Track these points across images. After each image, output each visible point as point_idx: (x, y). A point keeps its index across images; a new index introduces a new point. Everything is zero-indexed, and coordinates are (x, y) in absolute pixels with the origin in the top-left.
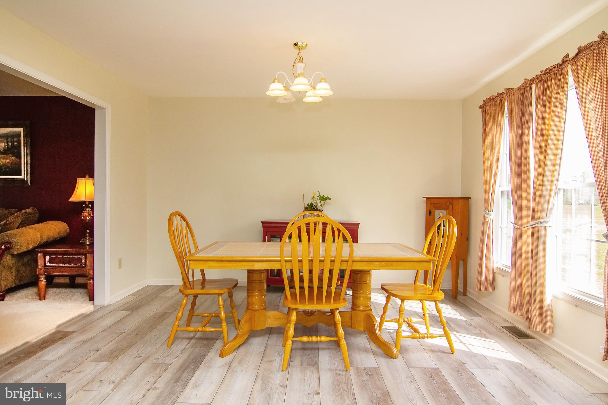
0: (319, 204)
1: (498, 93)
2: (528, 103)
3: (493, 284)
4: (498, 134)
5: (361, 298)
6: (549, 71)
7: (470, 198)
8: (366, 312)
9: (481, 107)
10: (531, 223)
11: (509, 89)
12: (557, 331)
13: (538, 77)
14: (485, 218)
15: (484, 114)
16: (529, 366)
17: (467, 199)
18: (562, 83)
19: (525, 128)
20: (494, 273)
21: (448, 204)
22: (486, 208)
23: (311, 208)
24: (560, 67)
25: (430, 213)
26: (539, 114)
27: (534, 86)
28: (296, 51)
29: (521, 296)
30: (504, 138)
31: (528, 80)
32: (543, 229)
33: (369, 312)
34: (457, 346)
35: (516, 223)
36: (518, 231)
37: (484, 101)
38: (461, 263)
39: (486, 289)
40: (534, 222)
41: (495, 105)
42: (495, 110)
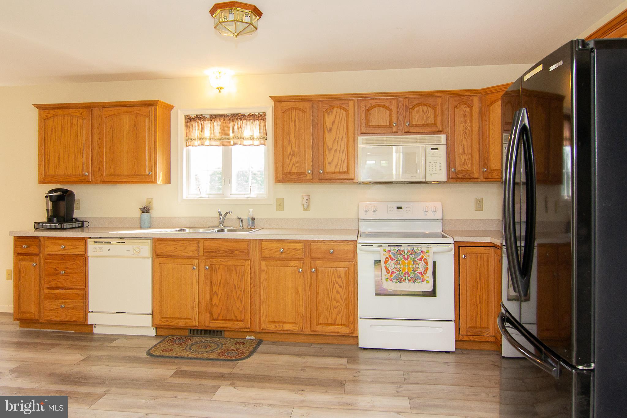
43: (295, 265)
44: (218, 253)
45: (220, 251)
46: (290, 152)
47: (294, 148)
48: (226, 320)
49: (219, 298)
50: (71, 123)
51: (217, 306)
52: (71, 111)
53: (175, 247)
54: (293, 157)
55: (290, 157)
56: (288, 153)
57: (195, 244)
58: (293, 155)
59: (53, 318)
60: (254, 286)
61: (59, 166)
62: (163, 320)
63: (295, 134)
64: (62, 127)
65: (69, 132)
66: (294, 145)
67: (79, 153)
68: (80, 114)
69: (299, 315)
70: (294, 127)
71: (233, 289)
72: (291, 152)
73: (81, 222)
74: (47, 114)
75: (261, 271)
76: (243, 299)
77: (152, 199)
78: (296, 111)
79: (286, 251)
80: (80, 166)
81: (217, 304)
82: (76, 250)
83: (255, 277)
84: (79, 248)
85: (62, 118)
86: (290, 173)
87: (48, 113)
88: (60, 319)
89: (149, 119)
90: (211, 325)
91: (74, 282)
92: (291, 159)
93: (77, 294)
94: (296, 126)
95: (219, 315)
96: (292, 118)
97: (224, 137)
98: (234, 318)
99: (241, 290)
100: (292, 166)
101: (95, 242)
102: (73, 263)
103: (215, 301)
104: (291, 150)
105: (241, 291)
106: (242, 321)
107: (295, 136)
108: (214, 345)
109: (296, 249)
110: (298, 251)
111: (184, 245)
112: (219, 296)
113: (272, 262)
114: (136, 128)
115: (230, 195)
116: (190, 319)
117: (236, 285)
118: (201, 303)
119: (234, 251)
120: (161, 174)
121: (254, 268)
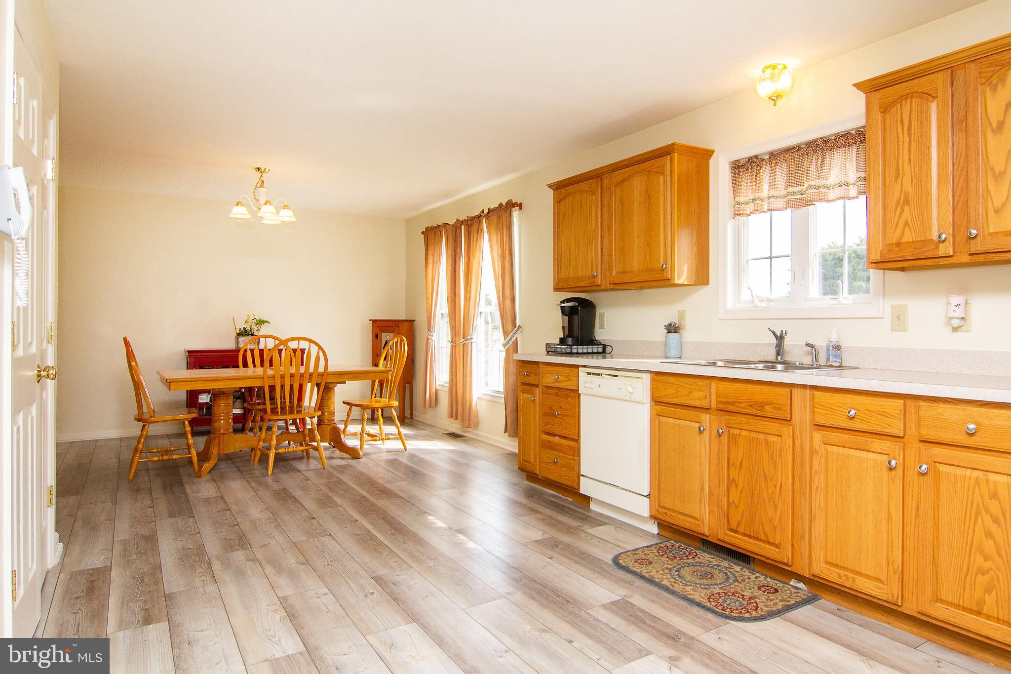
0: (256, 329)
1: (437, 224)
2: (459, 239)
3: (435, 401)
4: (438, 263)
5: (326, 414)
6: (473, 219)
7: (415, 320)
8: (332, 425)
9: (423, 233)
10: (462, 340)
11: (446, 223)
12: (481, 426)
13: (466, 221)
14: (428, 339)
15: (426, 240)
16: (460, 450)
17: (412, 321)
18: (479, 230)
19: (458, 258)
20: (436, 390)
21: (394, 327)
22: (429, 330)
23: (243, 333)
24: (479, 217)
25: (376, 336)
26: (466, 248)
27: (463, 227)
28: (259, 174)
29: (457, 404)
30: (443, 264)
31: (459, 221)
32: (470, 344)
33: (335, 425)
34: (408, 447)
35: (452, 342)
36: (454, 348)
37: (426, 228)
38: (407, 386)
39: (430, 406)
40: (464, 340)
41: (435, 234)
42: (435, 238)
43: (883, 450)
44: (738, 407)
45: (741, 403)
46: (898, 197)
47: (908, 187)
48: (750, 536)
49: (739, 492)
50: (581, 203)
51: (737, 507)
53: (677, 388)
54: (906, 208)
55: (899, 209)
56: (895, 201)
57: (703, 385)
58: (907, 202)
60: (801, 482)
61: (570, 265)
62: (661, 510)
63: (910, 155)
65: (579, 215)
66: (907, 180)
67: (588, 244)
68: (589, 188)
69: (891, 567)
70: (907, 140)
71: (762, 480)
72: (900, 198)
73: (602, 346)
74: (561, 194)
75: (813, 452)
76: (780, 504)
77: (685, 311)
78: (911, 102)
79: (862, 415)
80: (590, 261)
81: (736, 503)
82: (569, 383)
83: (802, 463)
84: (570, 379)
85: (573, 197)
86: (898, 244)
89: (664, 176)
90: (727, 539)
91: (568, 429)
92: (902, 212)
93: (569, 446)
94: (913, 136)
95: (739, 524)
96: (902, 121)
97: (791, 190)
98: (763, 537)
99: (775, 484)
100: (904, 227)
101: (589, 373)
102: (566, 402)
103: (734, 496)
104: (902, 190)
105: (775, 486)
106: (777, 546)
107: (910, 160)
108: (721, 576)
109: (884, 414)
110: (890, 420)
111: (689, 386)
112: (740, 488)
113: (834, 436)
114: (648, 196)
115: (806, 301)
116: (695, 518)
117: (768, 475)
118: (713, 495)
119: (765, 406)
120: (685, 268)
121: (801, 444)
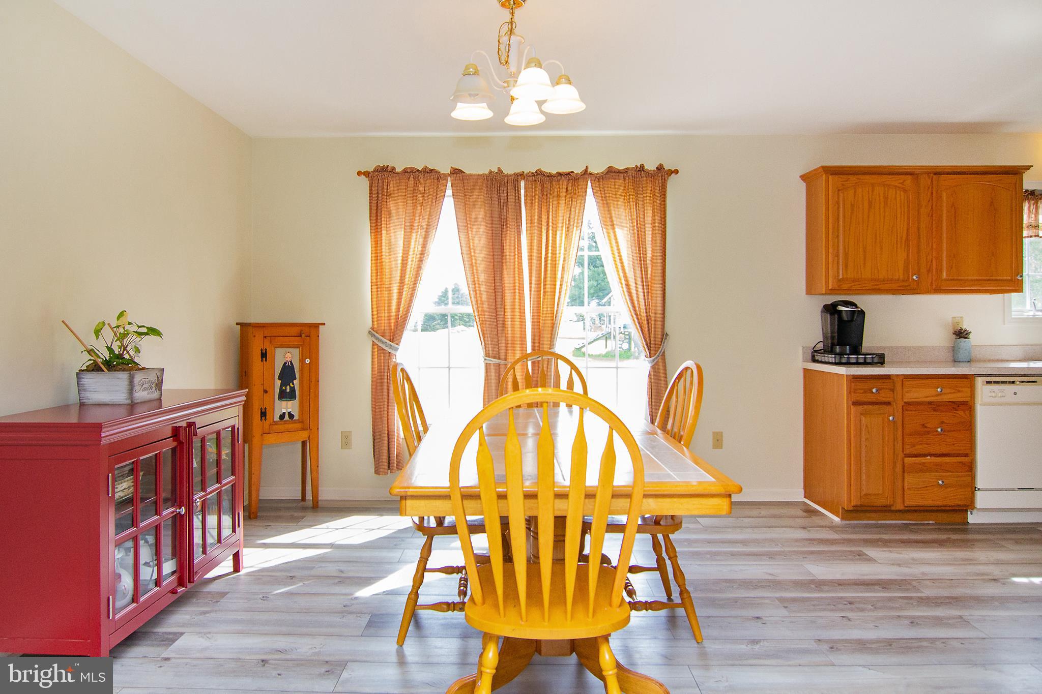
9: (364, 174)
21: (303, 336)
25: (264, 355)
27: (522, 184)
50: (886, 198)
52: (885, 178)
59: (921, 501)
61: (865, 264)
64: (870, 203)
65: (882, 210)
67: (899, 243)
68: (901, 183)
74: (844, 181)
82: (959, 395)
84: (962, 391)
85: (870, 188)
87: (846, 181)
88: (933, 502)
91: (955, 445)
93: (960, 462)
101: (989, 383)
102: (953, 415)
114: (993, 207)
